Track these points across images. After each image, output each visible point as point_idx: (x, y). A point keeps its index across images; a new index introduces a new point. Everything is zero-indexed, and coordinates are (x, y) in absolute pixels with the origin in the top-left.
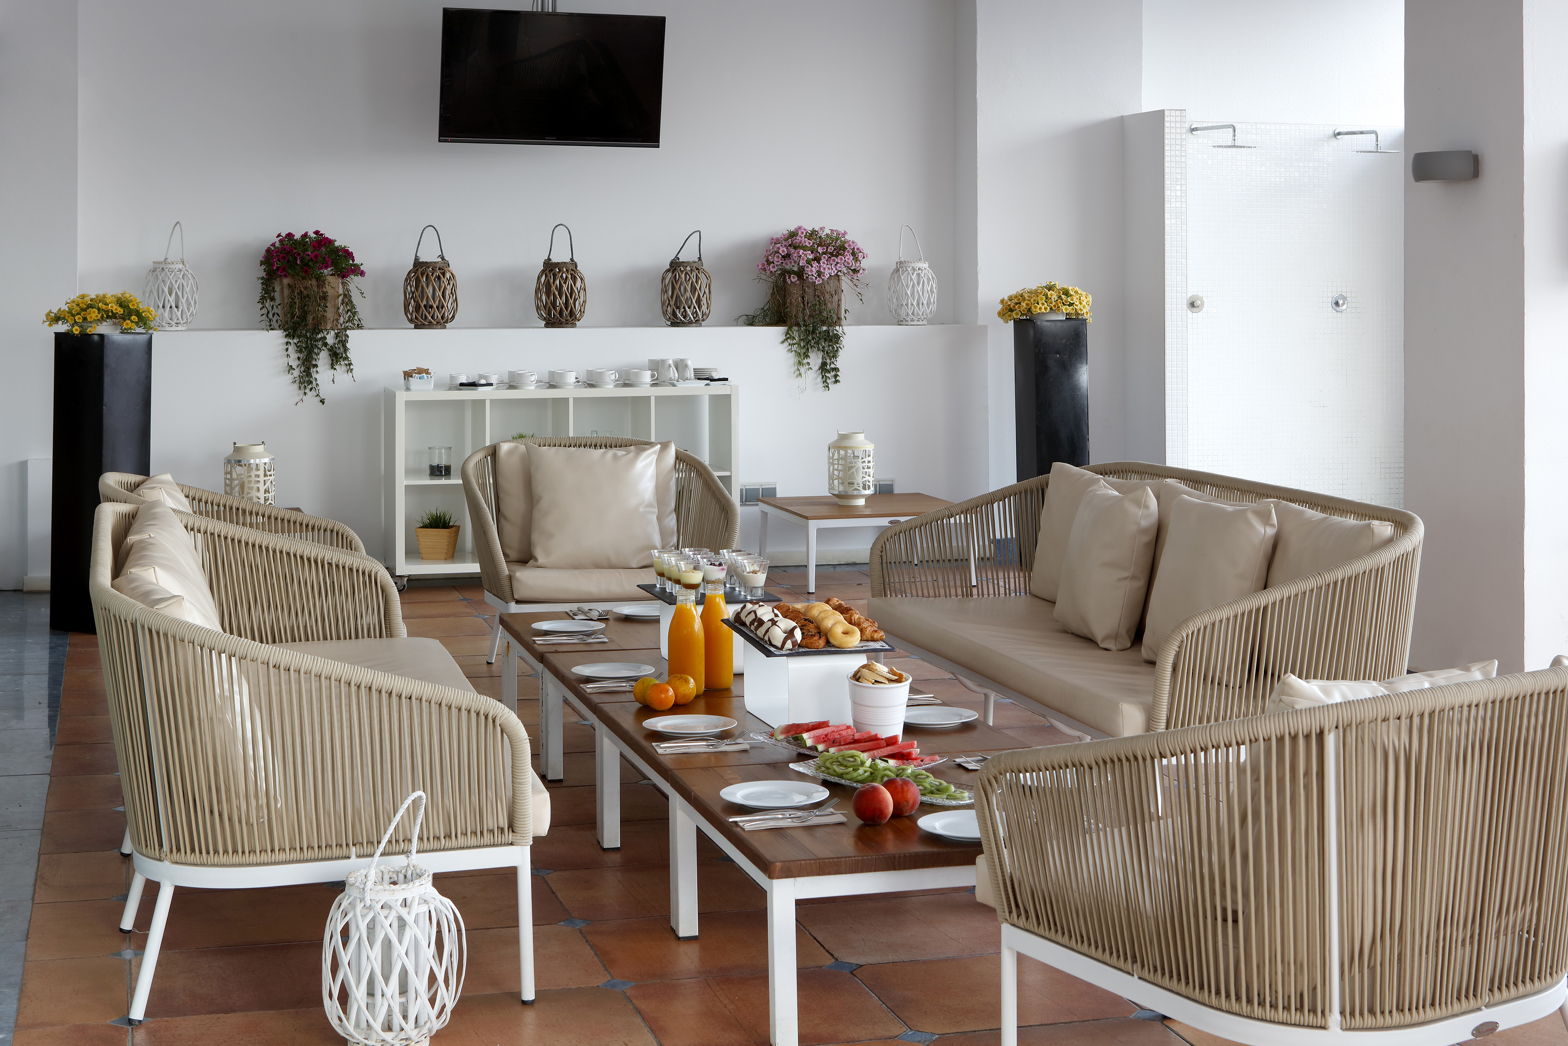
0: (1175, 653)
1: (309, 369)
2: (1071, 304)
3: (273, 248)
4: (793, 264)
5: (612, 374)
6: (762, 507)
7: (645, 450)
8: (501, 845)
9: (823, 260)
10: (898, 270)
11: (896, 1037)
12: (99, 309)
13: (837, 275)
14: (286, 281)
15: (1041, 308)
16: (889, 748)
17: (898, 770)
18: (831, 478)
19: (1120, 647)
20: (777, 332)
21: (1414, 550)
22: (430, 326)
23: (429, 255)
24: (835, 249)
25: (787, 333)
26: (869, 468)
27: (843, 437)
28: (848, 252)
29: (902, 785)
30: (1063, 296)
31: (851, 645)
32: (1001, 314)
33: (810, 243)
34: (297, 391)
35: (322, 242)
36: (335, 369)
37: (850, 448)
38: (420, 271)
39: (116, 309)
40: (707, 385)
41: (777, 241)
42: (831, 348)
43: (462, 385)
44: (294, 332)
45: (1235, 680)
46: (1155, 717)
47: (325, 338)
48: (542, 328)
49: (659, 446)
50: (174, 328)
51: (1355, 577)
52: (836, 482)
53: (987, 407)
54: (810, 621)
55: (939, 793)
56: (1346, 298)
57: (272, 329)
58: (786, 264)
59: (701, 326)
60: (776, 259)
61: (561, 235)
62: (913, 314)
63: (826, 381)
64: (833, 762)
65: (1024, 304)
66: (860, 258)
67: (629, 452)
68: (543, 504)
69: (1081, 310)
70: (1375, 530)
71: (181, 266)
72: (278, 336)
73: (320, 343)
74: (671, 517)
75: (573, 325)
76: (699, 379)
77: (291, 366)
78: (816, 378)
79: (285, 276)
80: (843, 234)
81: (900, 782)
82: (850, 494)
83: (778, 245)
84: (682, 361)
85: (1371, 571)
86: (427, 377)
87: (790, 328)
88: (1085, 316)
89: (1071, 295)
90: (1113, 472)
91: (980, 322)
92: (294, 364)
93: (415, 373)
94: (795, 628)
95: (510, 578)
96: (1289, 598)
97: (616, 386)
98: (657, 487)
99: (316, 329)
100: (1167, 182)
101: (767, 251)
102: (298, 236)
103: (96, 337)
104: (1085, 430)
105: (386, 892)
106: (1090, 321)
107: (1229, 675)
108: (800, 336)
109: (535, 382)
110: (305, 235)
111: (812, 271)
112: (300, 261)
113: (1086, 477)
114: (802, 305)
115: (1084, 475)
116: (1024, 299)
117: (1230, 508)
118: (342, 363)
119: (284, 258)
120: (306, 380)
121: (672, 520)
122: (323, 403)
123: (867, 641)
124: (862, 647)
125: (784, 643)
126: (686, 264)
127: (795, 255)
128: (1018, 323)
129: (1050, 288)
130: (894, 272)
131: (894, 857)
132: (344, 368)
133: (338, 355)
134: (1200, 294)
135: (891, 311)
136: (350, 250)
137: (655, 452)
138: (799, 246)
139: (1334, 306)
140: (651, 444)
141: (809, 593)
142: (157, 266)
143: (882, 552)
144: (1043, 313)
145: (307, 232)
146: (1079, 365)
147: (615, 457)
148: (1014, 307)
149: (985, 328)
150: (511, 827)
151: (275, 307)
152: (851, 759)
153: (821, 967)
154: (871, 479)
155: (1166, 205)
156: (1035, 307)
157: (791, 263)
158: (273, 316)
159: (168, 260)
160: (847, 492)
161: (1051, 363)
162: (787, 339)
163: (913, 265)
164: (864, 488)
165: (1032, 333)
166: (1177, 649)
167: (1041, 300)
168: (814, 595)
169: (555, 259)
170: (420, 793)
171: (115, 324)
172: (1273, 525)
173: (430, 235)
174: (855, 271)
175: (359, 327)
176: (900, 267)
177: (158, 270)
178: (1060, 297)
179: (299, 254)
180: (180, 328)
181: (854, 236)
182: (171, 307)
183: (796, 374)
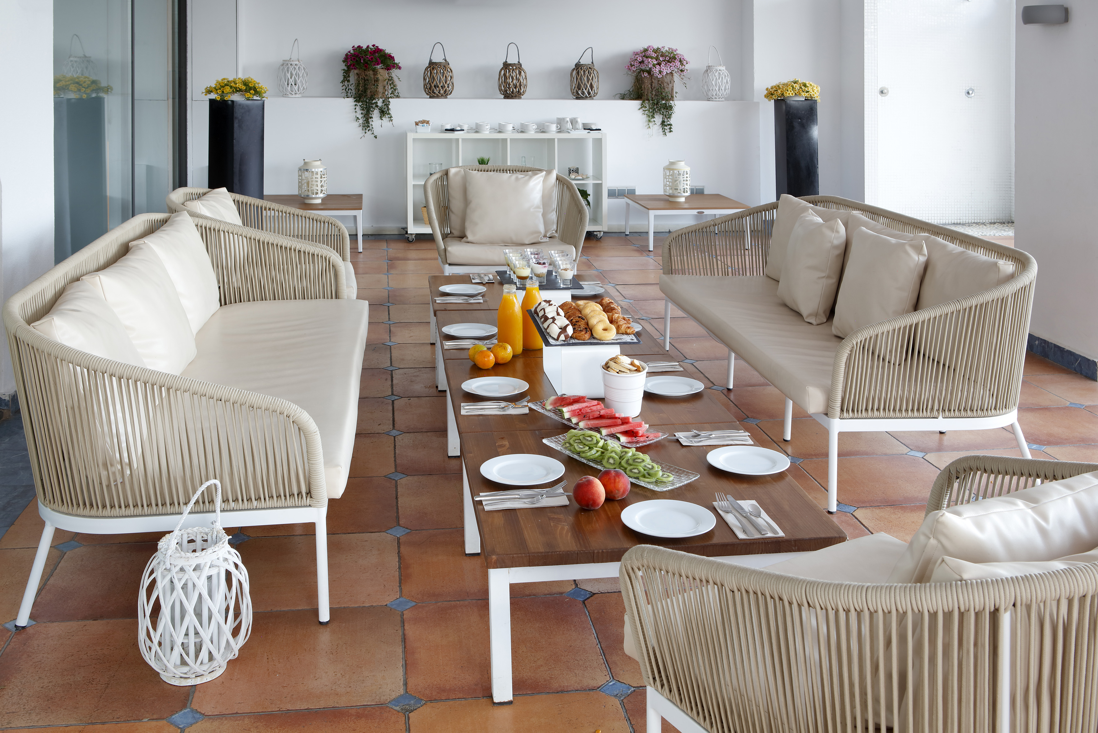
0: (847, 355)
1: (368, 119)
2: (807, 92)
3: (349, 54)
4: (645, 66)
5: (533, 125)
6: (626, 200)
7: (537, 174)
8: (301, 507)
9: (663, 64)
10: (708, 71)
11: (599, 688)
12: (231, 87)
13: (671, 73)
14: (356, 71)
15: (789, 93)
16: (622, 426)
17: (622, 452)
18: (665, 185)
19: (819, 322)
20: (637, 103)
21: (1030, 283)
22: (437, 97)
23: (438, 58)
24: (670, 59)
25: (642, 104)
26: (687, 180)
27: (672, 163)
28: (677, 60)
29: (614, 477)
30: (803, 87)
31: (608, 339)
32: (766, 96)
33: (655, 55)
34: (361, 131)
35: (378, 50)
36: (382, 119)
37: (675, 169)
38: (432, 67)
39: (241, 87)
40: (589, 132)
41: (636, 54)
42: (667, 113)
43: (446, 130)
44: (360, 99)
45: (896, 358)
46: (833, 398)
47: (377, 103)
48: (502, 99)
49: (544, 173)
50: (294, 96)
51: (986, 304)
52: (668, 188)
53: (759, 147)
54: (582, 318)
55: (650, 477)
56: (974, 90)
57: (348, 97)
58: (642, 66)
59: (593, 99)
60: (635, 63)
61: (513, 48)
62: (716, 95)
63: (664, 131)
64: (576, 440)
65: (779, 91)
66: (684, 64)
67: (526, 175)
68: (472, 205)
69: (813, 95)
70: (1001, 268)
71: (297, 63)
72: (350, 102)
73: (374, 106)
74: (552, 213)
75: (520, 98)
76: (584, 129)
77: (358, 118)
78: (659, 129)
79: (355, 69)
80: (675, 50)
81: (613, 474)
82: (676, 195)
83: (637, 56)
84: (575, 119)
85: (998, 299)
86: (427, 125)
87: (644, 101)
88: (816, 99)
89: (808, 86)
90: (820, 202)
91: (755, 100)
92: (360, 116)
93: (421, 123)
94: (567, 325)
95: (445, 250)
96: (935, 318)
97: (536, 132)
98: (543, 197)
99: (372, 98)
100: (866, 24)
101: (631, 59)
102: (365, 47)
103: (230, 102)
104: (816, 162)
105: (182, 559)
106: (819, 101)
107: (891, 355)
108: (649, 106)
109: (489, 129)
110: (368, 47)
111: (656, 70)
112: (363, 61)
113: (801, 205)
114: (650, 89)
115: (800, 204)
116: (780, 88)
117: (893, 240)
118: (387, 116)
119: (354, 59)
120: (366, 125)
121: (553, 215)
122: (376, 138)
123: (623, 334)
124: (617, 340)
125: (559, 336)
126: (584, 66)
127: (646, 61)
128: (777, 102)
129: (795, 82)
130: (704, 72)
131: (594, 553)
132: (388, 119)
133: (384, 112)
134: (886, 87)
135: (703, 93)
136: (392, 55)
137: (542, 176)
138: (649, 57)
139: (967, 94)
140: (541, 170)
141: (649, 251)
142: (284, 62)
143: (670, 246)
144: (791, 96)
145: (369, 45)
146: (812, 126)
147: (517, 179)
148: (774, 92)
149: (758, 103)
150: (309, 493)
151: (349, 85)
152: (589, 439)
153: (562, 593)
154: (688, 187)
155: (865, 37)
156: (786, 93)
157: (644, 66)
158: (348, 90)
159: (292, 59)
160: (674, 194)
161: (796, 124)
162: (642, 108)
163: (716, 68)
164: (684, 192)
165: (784, 107)
166: (849, 353)
167: (790, 89)
168: (652, 253)
169: (509, 62)
170: (212, 481)
171: (242, 94)
172: (924, 255)
173: (438, 48)
174: (682, 71)
175: (398, 97)
176: (709, 69)
177: (285, 65)
178: (801, 88)
179: (362, 57)
180: (297, 96)
181: (682, 51)
182: (291, 85)
183: (647, 127)
